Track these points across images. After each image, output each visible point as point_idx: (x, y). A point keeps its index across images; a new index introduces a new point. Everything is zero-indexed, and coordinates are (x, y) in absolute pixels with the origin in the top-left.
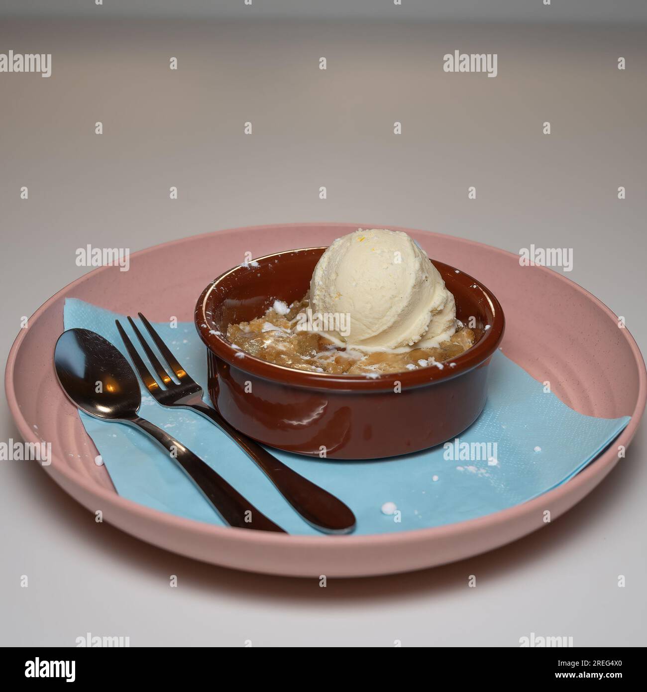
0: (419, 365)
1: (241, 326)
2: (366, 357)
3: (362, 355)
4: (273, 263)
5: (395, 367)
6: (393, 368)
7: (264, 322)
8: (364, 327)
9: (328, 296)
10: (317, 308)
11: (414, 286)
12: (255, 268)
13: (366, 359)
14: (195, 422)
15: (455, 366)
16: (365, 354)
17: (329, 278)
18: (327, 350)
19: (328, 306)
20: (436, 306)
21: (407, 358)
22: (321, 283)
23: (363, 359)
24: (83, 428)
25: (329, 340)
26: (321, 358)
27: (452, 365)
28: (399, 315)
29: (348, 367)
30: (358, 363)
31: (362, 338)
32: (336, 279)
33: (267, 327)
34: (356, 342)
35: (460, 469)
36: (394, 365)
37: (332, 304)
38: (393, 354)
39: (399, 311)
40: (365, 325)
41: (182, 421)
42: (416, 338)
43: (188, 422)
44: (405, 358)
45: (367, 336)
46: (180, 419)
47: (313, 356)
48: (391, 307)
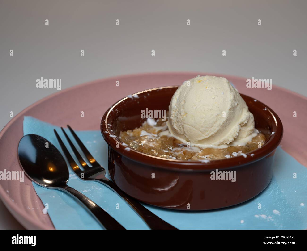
0: (232, 156)
1: (128, 133)
2: (201, 151)
3: (199, 149)
4: (147, 96)
5: (218, 157)
6: (217, 157)
7: (141, 130)
8: (200, 133)
9: (179, 114)
10: (173, 122)
11: (230, 109)
12: (136, 99)
13: (202, 152)
14: (101, 189)
15: (254, 156)
16: (201, 149)
17: (180, 104)
18: (179, 146)
19: (179, 120)
20: (243, 121)
21: (226, 151)
22: (175, 107)
23: (200, 152)
24: (35, 193)
25: (179, 141)
26: (175, 151)
27: (252, 155)
28: (221, 126)
29: (191, 157)
30: (197, 154)
31: (199, 139)
32: (184, 104)
33: (143, 133)
34: (196, 142)
35: (257, 216)
36: (217, 156)
37: (182, 119)
38: (217, 149)
39: (221, 124)
40: (201, 132)
41: (93, 188)
42: (231, 139)
43: (97, 189)
44: (225, 152)
45: (202, 138)
46: (92, 187)
47: (170, 150)
48: (216, 121)
